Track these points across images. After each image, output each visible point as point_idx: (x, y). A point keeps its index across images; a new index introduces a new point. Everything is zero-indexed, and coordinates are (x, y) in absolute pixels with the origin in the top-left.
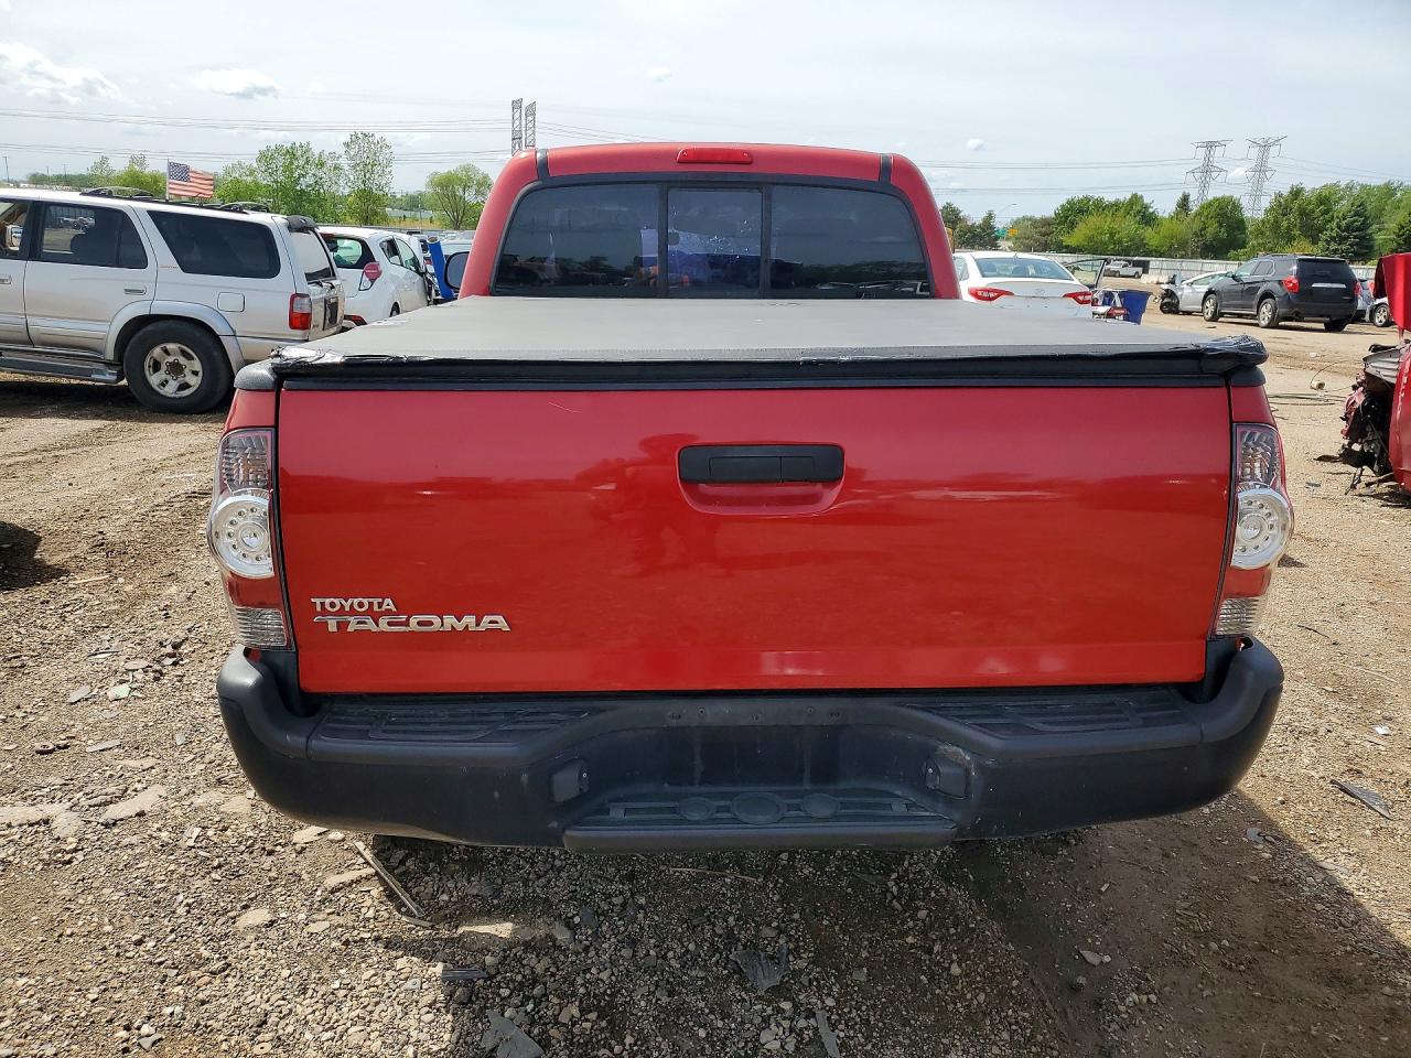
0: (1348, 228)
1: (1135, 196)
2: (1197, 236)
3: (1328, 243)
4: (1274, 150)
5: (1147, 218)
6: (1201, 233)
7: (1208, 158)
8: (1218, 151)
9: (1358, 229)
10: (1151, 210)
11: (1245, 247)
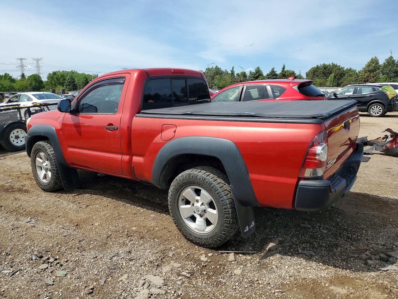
0: (70, 82)
1: (6, 74)
2: (30, 85)
3: (66, 86)
4: (40, 61)
5: (13, 81)
6: (31, 85)
7: (22, 63)
8: (24, 61)
9: (73, 82)
10: (12, 78)
11: (45, 88)
